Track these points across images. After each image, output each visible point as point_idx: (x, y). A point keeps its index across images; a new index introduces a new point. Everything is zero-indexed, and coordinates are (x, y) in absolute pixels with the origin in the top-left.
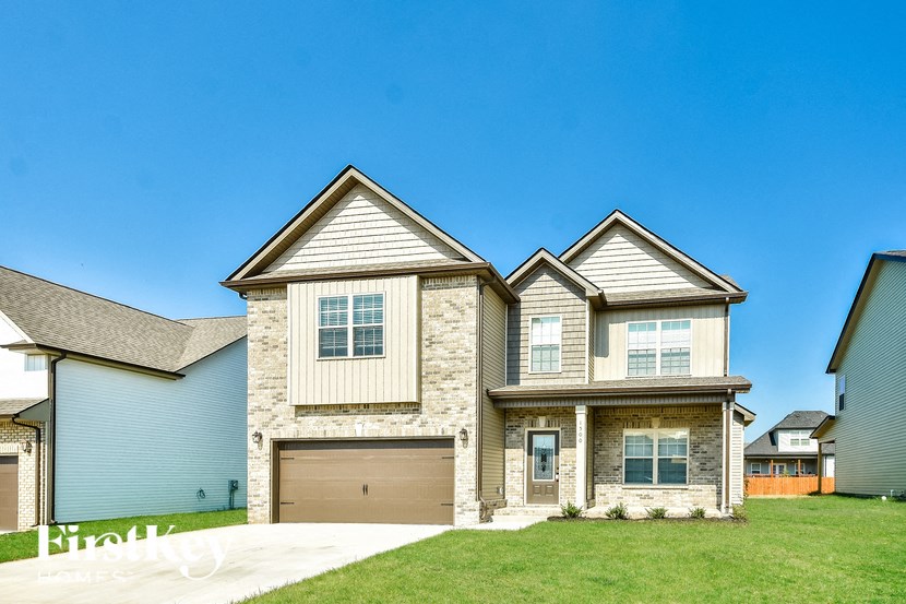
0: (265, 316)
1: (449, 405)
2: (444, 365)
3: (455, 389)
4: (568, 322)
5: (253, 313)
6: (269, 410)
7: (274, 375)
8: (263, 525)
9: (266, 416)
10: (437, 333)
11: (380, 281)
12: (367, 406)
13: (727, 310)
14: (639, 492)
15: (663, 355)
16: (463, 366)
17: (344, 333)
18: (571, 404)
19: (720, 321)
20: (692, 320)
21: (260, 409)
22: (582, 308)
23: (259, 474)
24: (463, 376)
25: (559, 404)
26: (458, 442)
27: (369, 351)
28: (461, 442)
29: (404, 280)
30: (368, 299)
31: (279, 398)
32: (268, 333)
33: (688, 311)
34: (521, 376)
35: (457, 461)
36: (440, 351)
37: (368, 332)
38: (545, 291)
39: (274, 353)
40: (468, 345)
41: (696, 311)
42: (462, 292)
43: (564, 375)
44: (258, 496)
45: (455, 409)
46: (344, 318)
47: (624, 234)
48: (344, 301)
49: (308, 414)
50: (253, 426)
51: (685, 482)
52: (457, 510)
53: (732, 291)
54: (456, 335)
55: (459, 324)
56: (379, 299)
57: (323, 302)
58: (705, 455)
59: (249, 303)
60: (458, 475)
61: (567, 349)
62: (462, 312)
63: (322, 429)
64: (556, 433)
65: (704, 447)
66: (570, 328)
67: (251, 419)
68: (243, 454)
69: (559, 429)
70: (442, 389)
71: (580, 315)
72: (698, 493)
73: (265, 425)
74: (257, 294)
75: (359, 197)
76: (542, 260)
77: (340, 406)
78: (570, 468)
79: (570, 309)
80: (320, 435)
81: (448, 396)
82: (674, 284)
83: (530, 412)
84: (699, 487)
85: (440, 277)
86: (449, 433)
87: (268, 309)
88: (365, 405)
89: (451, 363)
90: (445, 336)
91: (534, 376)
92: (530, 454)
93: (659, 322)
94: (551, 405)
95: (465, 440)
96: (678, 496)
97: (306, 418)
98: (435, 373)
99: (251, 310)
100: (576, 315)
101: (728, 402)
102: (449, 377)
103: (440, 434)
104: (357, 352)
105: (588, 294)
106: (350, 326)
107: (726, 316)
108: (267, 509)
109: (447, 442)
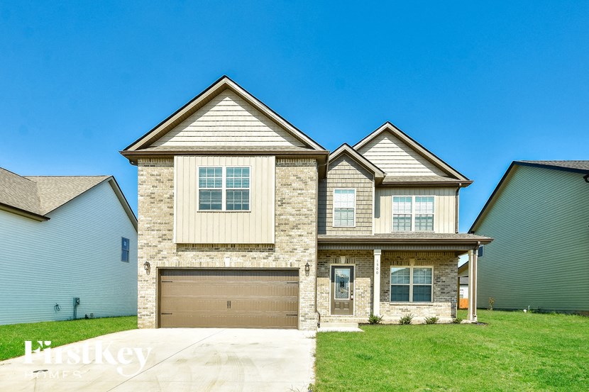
0: (153, 178)
1: (296, 247)
2: (292, 219)
3: (300, 236)
4: (361, 194)
5: (142, 175)
6: (156, 246)
7: (159, 221)
8: (150, 329)
9: (153, 251)
10: (287, 196)
11: (247, 159)
12: (233, 245)
13: (457, 191)
14: (401, 307)
15: (416, 218)
16: (306, 220)
17: (219, 193)
18: (371, 249)
19: (452, 198)
20: (435, 196)
21: (147, 245)
22: (369, 185)
23: (147, 292)
24: (306, 227)
25: (354, 248)
26: (302, 272)
27: (238, 207)
28: (304, 272)
29: (265, 159)
30: (238, 170)
31: (163, 238)
32: (155, 190)
33: (432, 191)
34: (327, 228)
35: (301, 286)
36: (289, 209)
37: (237, 193)
38: (344, 172)
39: (159, 205)
40: (309, 206)
41: (437, 191)
42: (306, 169)
43: (358, 229)
44: (147, 308)
45: (300, 249)
46: (219, 183)
47: (391, 138)
48: (219, 170)
49: (186, 250)
50: (142, 258)
51: (430, 300)
52: (301, 318)
53: (463, 179)
54: (301, 198)
55: (303, 192)
56: (246, 171)
57: (202, 171)
58: (443, 283)
59: (140, 168)
60: (302, 294)
61: (359, 211)
62: (305, 183)
63: (198, 261)
64: (352, 268)
65: (444, 279)
66: (362, 198)
67: (140, 253)
68: (134, 277)
69: (354, 265)
70: (291, 236)
71: (369, 190)
72: (439, 308)
73: (152, 257)
74: (147, 162)
75: (227, 98)
76: (345, 151)
77: (213, 245)
78: (362, 291)
79: (362, 185)
80: (197, 265)
81: (295, 240)
82: (423, 172)
83: (334, 253)
84: (440, 304)
85: (289, 158)
86: (296, 266)
87: (155, 173)
88: (232, 244)
89: (297, 218)
90: (293, 199)
91: (336, 229)
92: (333, 281)
93: (414, 197)
94: (349, 248)
95: (307, 271)
96: (426, 310)
97: (186, 253)
98: (286, 224)
99: (142, 173)
100: (366, 190)
101: (475, 250)
102: (296, 227)
103: (289, 266)
104: (229, 207)
105: (377, 176)
106: (224, 189)
107: (457, 195)
108: (154, 318)
109: (294, 272)
